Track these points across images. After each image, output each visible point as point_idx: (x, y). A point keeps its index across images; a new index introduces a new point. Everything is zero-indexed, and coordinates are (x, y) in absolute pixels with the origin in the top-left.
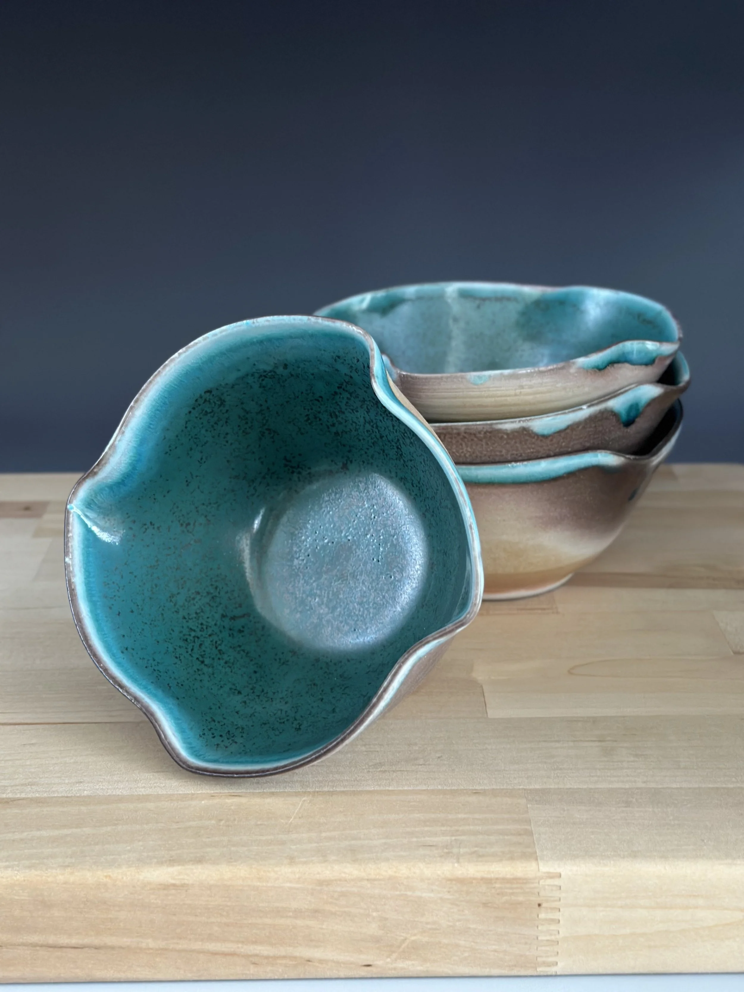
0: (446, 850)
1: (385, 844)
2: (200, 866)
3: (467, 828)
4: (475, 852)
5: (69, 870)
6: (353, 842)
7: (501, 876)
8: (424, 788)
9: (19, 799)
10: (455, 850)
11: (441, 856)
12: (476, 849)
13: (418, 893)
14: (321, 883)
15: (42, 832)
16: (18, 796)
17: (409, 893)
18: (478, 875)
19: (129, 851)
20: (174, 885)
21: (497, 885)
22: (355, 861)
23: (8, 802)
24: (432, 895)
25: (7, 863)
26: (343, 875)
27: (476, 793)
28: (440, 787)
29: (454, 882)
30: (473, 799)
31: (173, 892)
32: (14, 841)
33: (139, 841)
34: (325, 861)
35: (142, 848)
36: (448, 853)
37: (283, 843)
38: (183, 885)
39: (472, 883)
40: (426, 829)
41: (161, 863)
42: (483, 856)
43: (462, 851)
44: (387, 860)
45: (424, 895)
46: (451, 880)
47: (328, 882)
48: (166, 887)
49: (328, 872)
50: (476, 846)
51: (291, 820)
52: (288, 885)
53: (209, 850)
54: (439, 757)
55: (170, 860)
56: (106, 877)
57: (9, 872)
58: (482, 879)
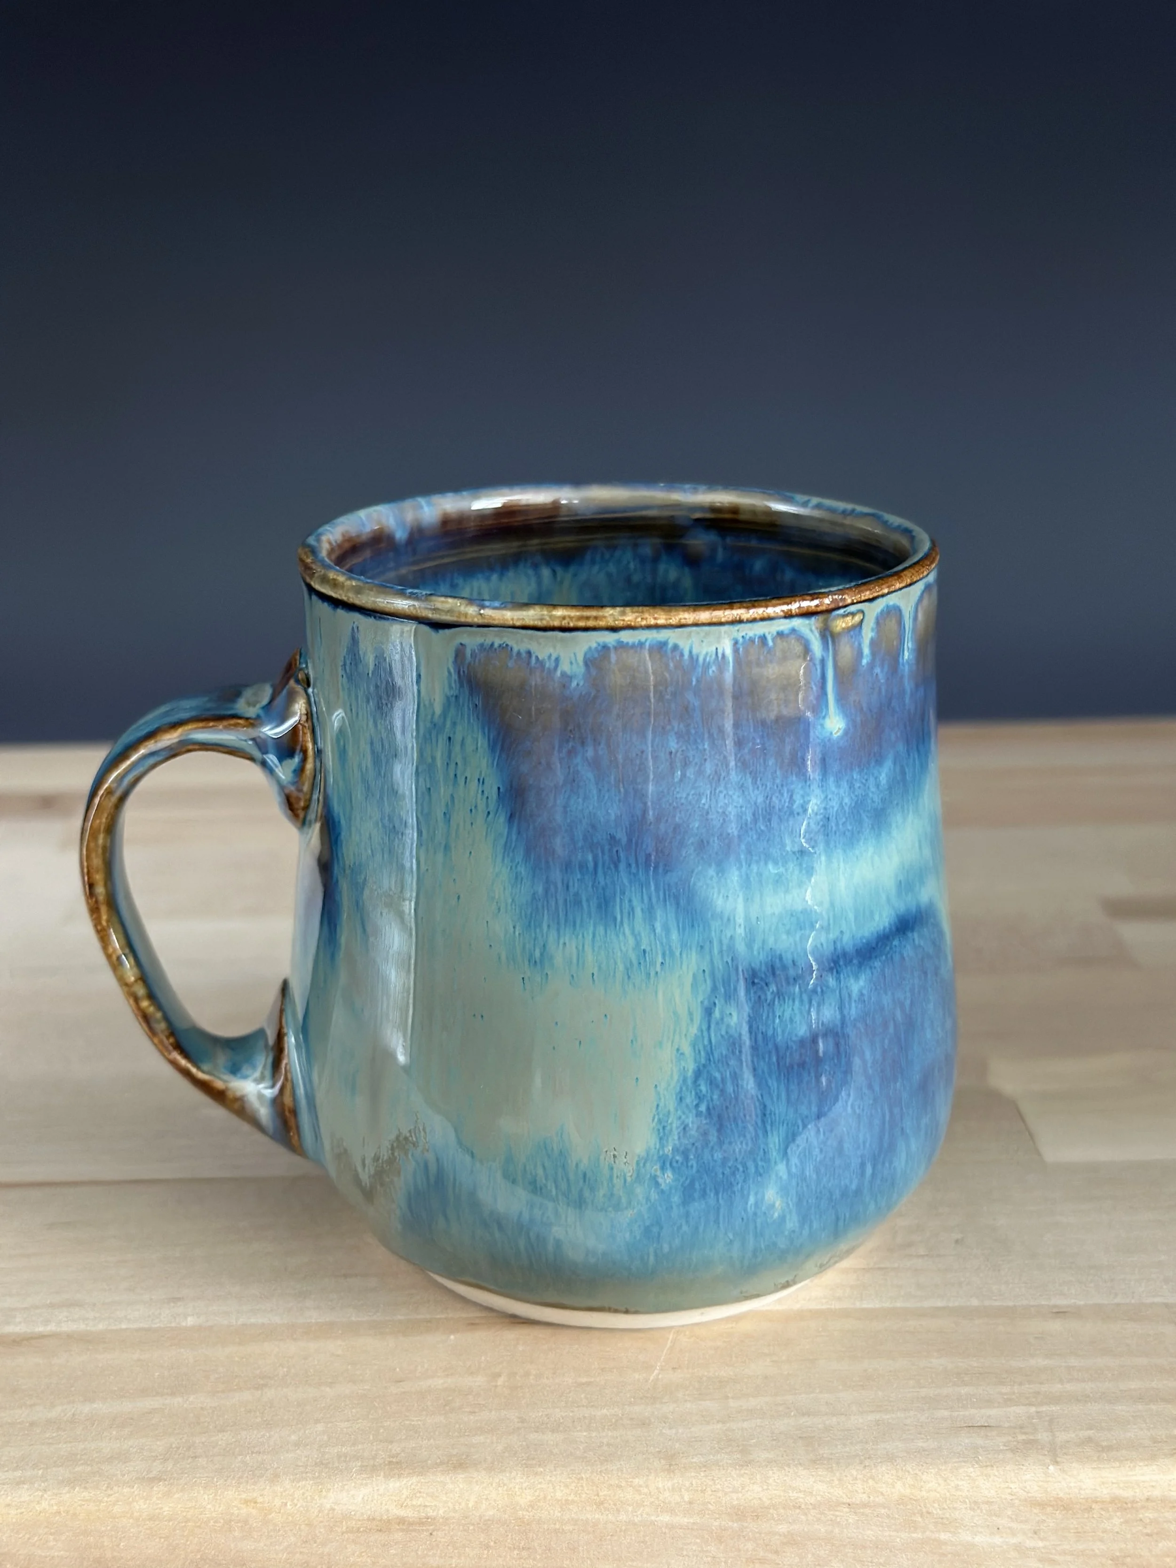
0: (1021, 1437)
1: (878, 1423)
2: (461, 1476)
3: (1057, 1387)
4: (1090, 1440)
5: (160, 1488)
6: (803, 1420)
7: (1157, 1493)
8: (940, 1303)
9: (42, 1336)
10: (1043, 1436)
11: (1013, 1451)
12: (1090, 1433)
13: (965, 1537)
14: (739, 1513)
15: (95, 1406)
16: (40, 1329)
17: (943, 1536)
18: (1104, 1493)
19: (297, 1445)
20: (401, 1521)
21: (1149, 1515)
22: (816, 1462)
23: (17, 1342)
24: (997, 1540)
25: (18, 1473)
26: (793, 1495)
27: (1060, 1313)
28: (975, 1302)
29: (1049, 1510)
30: (1056, 1326)
31: (399, 1536)
32: (32, 1424)
33: (317, 1421)
34: (749, 1463)
35: (325, 1438)
36: (1026, 1442)
37: (644, 1423)
38: (423, 1522)
39: (1090, 1509)
40: (964, 1390)
41: (371, 1469)
42: (1110, 1448)
43: (1062, 1437)
44: (890, 1458)
45: (978, 1539)
46: (1041, 1505)
47: (758, 1513)
48: (384, 1525)
49: (757, 1488)
50: (1090, 1428)
51: (656, 1372)
52: (666, 1518)
53: (476, 1440)
54: (957, 1242)
55: (390, 1462)
56: (246, 1502)
57: (24, 1494)
58: (1114, 1500)
